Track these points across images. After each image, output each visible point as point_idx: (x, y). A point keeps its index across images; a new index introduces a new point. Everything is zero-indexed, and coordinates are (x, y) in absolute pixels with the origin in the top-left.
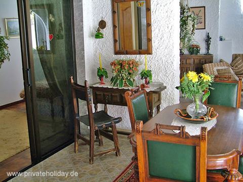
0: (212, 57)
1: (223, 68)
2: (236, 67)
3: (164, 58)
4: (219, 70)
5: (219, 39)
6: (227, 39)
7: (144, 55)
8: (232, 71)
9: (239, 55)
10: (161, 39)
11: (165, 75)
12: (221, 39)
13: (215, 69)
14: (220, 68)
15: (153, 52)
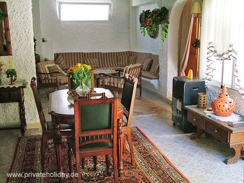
0: (39, 57)
1: (52, 65)
2: (60, 64)
3: (23, 58)
4: (49, 67)
5: (41, 41)
6: (48, 40)
7: (4, 57)
8: (59, 67)
9: (60, 54)
10: (20, 41)
11: (25, 73)
12: (44, 41)
13: (46, 67)
14: (49, 65)
15: (13, 53)
